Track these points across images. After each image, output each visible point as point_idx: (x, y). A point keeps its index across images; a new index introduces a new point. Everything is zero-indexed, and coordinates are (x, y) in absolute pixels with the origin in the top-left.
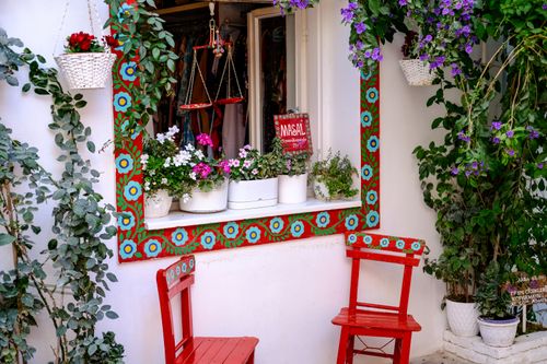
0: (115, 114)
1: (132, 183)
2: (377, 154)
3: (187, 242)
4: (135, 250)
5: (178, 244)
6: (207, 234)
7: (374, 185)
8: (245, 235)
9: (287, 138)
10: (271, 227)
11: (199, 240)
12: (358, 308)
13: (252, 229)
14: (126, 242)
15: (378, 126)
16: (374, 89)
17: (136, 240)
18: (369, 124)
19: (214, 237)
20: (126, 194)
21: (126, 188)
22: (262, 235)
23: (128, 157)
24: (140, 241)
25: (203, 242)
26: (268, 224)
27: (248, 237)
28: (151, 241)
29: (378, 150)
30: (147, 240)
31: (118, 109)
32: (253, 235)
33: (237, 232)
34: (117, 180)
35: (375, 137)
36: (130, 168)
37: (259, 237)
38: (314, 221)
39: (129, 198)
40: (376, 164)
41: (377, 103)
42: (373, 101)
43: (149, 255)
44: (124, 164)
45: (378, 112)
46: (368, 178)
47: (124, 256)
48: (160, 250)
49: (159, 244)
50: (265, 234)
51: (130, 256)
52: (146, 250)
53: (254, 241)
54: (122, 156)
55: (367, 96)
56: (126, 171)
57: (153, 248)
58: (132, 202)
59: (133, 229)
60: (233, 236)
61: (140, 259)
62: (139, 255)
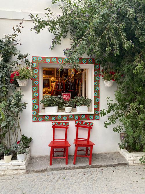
0: (33, 91)
1: (36, 105)
2: (99, 103)
3: (48, 119)
4: (36, 119)
5: (46, 119)
6: (53, 117)
7: (98, 109)
8: (63, 118)
9: (65, 98)
10: (69, 117)
11: (51, 118)
12: (78, 139)
13: (65, 117)
14: (34, 117)
15: (99, 96)
16: (98, 87)
17: (36, 117)
18: (96, 95)
19: (55, 118)
20: (35, 107)
21: (35, 106)
22: (67, 119)
23: (35, 100)
24: (37, 117)
25: (52, 119)
26: (69, 116)
27: (63, 119)
28: (40, 118)
29: (99, 102)
30: (39, 117)
31: (33, 90)
32: (65, 118)
33: (61, 117)
34: (33, 104)
35: (98, 98)
36: (36, 102)
37: (66, 119)
38: (81, 117)
39: (35, 108)
40: (98, 105)
41: (99, 91)
42: (98, 90)
43: (39, 120)
44: (34, 101)
45: (99, 93)
46: (96, 108)
47: (34, 120)
48: (42, 120)
49: (42, 118)
50: (68, 118)
51: (35, 120)
52: (39, 119)
53: (65, 120)
54: (34, 100)
55: (96, 89)
56: (35, 103)
57: (40, 119)
58: (36, 109)
59: (36, 115)
60: (60, 118)
61: (37, 121)
62: (37, 120)
